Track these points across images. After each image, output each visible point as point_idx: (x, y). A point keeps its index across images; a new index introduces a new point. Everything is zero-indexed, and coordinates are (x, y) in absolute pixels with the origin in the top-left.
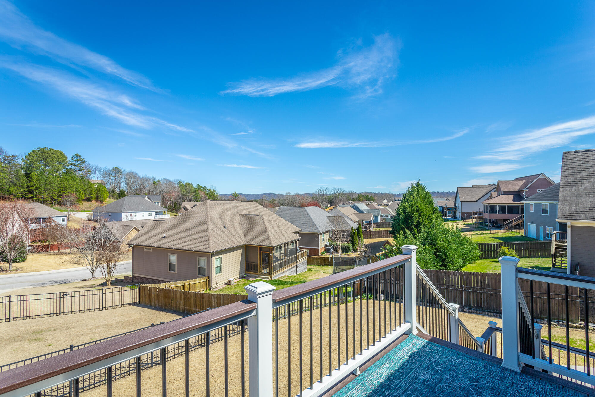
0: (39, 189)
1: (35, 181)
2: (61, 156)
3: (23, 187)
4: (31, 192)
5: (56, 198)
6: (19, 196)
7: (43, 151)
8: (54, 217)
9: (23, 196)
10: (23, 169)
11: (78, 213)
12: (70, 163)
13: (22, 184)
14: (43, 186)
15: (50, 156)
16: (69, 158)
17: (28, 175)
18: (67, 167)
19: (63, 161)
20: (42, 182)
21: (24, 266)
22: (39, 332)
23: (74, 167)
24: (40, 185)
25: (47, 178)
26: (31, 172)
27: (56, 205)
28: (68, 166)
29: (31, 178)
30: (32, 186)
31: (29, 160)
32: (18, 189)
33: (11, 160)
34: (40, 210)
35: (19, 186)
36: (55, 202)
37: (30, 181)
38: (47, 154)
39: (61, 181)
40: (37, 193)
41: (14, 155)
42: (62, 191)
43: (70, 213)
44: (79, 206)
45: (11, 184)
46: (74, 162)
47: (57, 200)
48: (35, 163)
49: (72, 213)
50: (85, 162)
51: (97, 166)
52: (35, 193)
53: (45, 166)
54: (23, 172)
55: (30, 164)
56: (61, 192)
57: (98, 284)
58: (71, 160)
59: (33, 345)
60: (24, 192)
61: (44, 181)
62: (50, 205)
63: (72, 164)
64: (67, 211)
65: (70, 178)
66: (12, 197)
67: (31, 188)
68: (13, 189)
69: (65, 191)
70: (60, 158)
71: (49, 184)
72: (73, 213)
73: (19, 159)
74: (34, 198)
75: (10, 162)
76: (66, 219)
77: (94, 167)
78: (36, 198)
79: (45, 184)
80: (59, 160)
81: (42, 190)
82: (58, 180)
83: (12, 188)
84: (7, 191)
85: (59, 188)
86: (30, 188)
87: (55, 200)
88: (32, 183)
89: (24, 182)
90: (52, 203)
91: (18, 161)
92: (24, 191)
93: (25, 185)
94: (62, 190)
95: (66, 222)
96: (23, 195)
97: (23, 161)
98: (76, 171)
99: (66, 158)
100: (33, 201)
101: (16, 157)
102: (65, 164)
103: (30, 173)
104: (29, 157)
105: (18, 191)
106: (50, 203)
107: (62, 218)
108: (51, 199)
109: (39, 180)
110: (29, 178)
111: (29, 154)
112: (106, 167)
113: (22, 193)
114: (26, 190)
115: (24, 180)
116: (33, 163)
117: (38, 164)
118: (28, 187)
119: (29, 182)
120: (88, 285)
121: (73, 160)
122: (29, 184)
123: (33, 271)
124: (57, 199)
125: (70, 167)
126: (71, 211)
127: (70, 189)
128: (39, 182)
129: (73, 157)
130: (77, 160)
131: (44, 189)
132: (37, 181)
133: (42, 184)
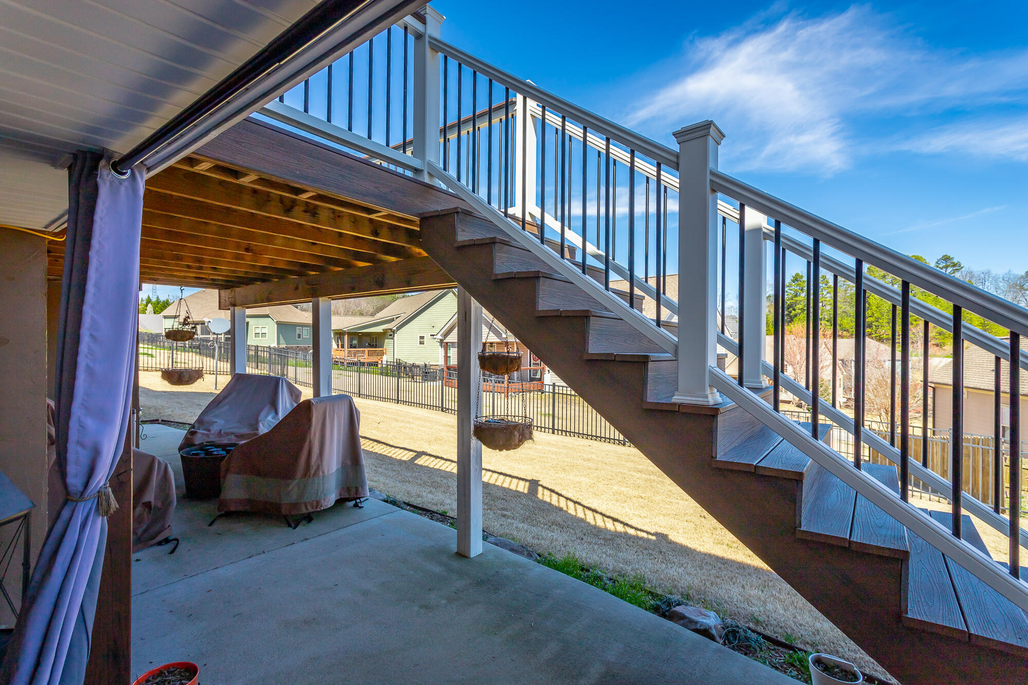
0: (880, 321)
1: (874, 308)
14: (885, 316)
16: (932, 265)
24: (881, 313)
30: (870, 317)
40: (877, 326)
44: (944, 348)
45: (843, 314)
50: (962, 268)
51: (988, 273)
52: (874, 327)
61: (887, 308)
74: (872, 334)
77: (982, 276)
78: (876, 335)
81: (884, 321)
83: (845, 321)
94: (916, 321)
109: (880, 307)
112: (1010, 271)
121: (937, 267)
128: (880, 310)
129: (939, 262)
130: (944, 266)
131: (886, 320)
132: (877, 308)
133: (884, 312)
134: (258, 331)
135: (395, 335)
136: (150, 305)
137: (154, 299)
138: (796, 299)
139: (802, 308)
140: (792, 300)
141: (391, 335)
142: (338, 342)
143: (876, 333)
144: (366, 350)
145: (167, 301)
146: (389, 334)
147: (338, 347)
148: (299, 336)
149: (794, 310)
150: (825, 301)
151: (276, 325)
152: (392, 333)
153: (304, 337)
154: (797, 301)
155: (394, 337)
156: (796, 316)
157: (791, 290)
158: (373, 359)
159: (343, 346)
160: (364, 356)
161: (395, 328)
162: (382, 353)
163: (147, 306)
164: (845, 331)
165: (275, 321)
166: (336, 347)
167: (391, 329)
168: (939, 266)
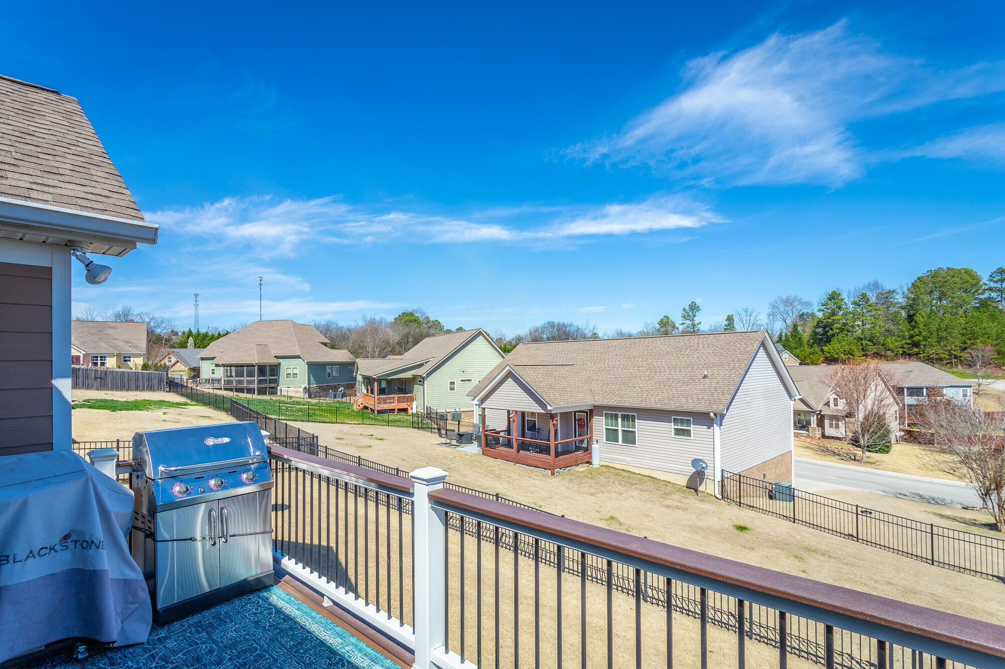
0: (929, 340)
1: (921, 326)
2: (968, 278)
3: (904, 338)
4: (916, 345)
5: (957, 353)
6: (898, 351)
7: (934, 275)
8: (946, 387)
9: (904, 352)
10: (904, 309)
11: (998, 381)
12: (987, 287)
13: (902, 334)
14: (935, 335)
15: (946, 282)
16: (985, 279)
17: (911, 318)
18: (981, 297)
19: (973, 286)
20: (934, 327)
21: (885, 459)
22: (810, 550)
23: (994, 295)
24: (929, 332)
25: (942, 320)
26: (915, 312)
27: (959, 367)
28: (983, 294)
29: (916, 322)
30: (917, 335)
31: (912, 293)
32: (896, 341)
33: (887, 298)
34: (922, 374)
35: (898, 337)
36: (956, 360)
37: (914, 327)
38: (942, 280)
39: (966, 323)
40: (925, 346)
41: (892, 290)
42: (968, 341)
43: (981, 381)
45: (887, 333)
46: (992, 285)
47: (961, 357)
48: (922, 296)
49: (984, 381)
52: (922, 347)
53: (940, 299)
54: (904, 314)
55: (914, 299)
56: (966, 343)
57: (984, 521)
58: (988, 282)
59: (789, 561)
60: (905, 346)
61: (937, 326)
62: (948, 366)
63: (990, 289)
64: (975, 376)
65: (985, 317)
66: (889, 353)
67: (916, 339)
68: (890, 342)
69: (974, 341)
70: (967, 282)
71: (946, 330)
72: (989, 381)
73: (897, 294)
74: (920, 354)
75: (886, 302)
76: (969, 391)
78: (924, 355)
79: (938, 330)
80: (965, 286)
81: (933, 340)
82: (962, 321)
83: (889, 340)
84: (883, 345)
85: (963, 335)
86: (914, 339)
87: (956, 357)
88: (917, 331)
89: (905, 329)
90: (952, 363)
91: (897, 297)
92: (906, 343)
93: (907, 333)
94: (970, 339)
95: (971, 397)
96: (904, 350)
97: (903, 297)
98: (999, 301)
99: (977, 279)
100: (919, 359)
101: (894, 291)
102: (977, 290)
103: (914, 315)
104: (912, 289)
105: (896, 344)
106: (948, 363)
107: (962, 389)
108: (950, 355)
109: (928, 325)
110: (913, 323)
111: (913, 284)
113: (902, 347)
114: (909, 341)
115: (904, 326)
116: (918, 297)
117: (926, 298)
118: (911, 337)
119: (911, 329)
120: (961, 518)
121: (992, 280)
122: (912, 332)
123: (894, 471)
124: (960, 355)
125: (986, 295)
126: (983, 378)
127: (985, 336)
128: (929, 328)
129: (993, 276)
130: (999, 279)
131: (936, 340)
132: (925, 326)
133: (933, 331)
134: (289, 371)
135: (425, 382)
136: (191, 338)
137: (194, 331)
138: (834, 318)
139: (840, 328)
140: (829, 319)
141: (420, 381)
142: (367, 386)
143: (924, 353)
144: (396, 396)
145: (207, 333)
146: (419, 379)
147: (368, 392)
148: (329, 375)
149: (832, 329)
150: (865, 320)
151: (307, 366)
152: (422, 380)
153: (334, 375)
154: (834, 320)
155: (424, 383)
156: (833, 335)
157: (828, 309)
158: (403, 405)
159: (372, 392)
160: (394, 402)
161: (424, 375)
162: (412, 400)
163: (188, 338)
164: (888, 350)
165: (306, 362)
166: (366, 392)
167: (421, 376)
168: (994, 279)
